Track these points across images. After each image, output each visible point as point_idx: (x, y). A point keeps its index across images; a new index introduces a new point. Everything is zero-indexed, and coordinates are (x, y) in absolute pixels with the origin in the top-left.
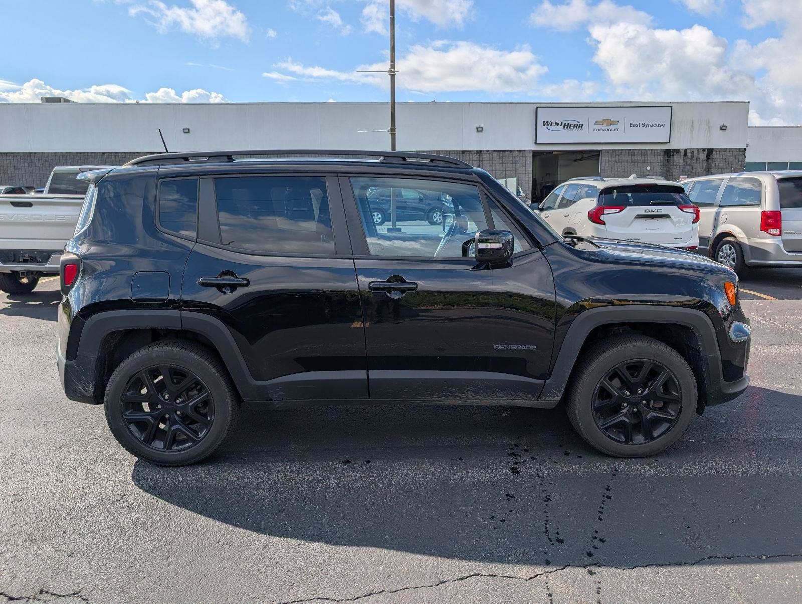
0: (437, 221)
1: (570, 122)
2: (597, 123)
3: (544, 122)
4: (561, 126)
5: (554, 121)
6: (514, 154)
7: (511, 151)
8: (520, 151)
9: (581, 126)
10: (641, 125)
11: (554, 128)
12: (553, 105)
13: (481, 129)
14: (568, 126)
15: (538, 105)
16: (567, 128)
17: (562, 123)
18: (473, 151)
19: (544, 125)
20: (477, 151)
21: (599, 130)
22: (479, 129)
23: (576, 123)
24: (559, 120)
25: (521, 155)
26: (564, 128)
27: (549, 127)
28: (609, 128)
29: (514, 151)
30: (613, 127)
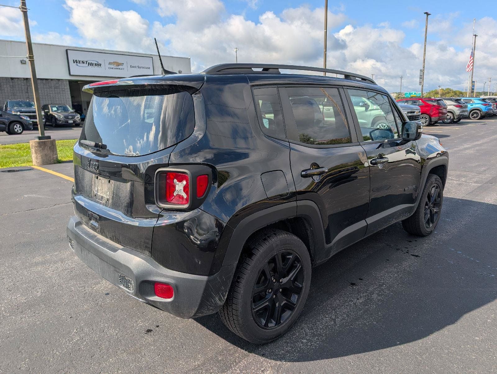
0: (18, 131)
1: (93, 62)
2: (110, 63)
3: (74, 60)
4: (86, 64)
5: (81, 60)
6: (54, 82)
7: (52, 80)
8: (59, 80)
9: (100, 65)
10: (137, 67)
11: (81, 65)
12: (78, 49)
13: (24, 62)
14: (91, 64)
15: (67, 48)
16: (91, 65)
17: (86, 62)
18: (20, 78)
19: (74, 63)
20: (24, 78)
21: (112, 68)
22: (23, 62)
23: (96, 63)
24: (85, 60)
25: (60, 83)
26: (89, 65)
27: (78, 64)
28: (118, 67)
29: (54, 79)
30: (120, 67)
